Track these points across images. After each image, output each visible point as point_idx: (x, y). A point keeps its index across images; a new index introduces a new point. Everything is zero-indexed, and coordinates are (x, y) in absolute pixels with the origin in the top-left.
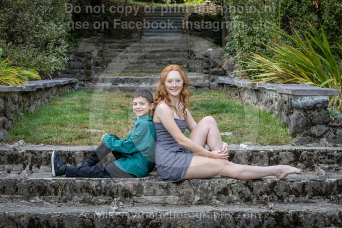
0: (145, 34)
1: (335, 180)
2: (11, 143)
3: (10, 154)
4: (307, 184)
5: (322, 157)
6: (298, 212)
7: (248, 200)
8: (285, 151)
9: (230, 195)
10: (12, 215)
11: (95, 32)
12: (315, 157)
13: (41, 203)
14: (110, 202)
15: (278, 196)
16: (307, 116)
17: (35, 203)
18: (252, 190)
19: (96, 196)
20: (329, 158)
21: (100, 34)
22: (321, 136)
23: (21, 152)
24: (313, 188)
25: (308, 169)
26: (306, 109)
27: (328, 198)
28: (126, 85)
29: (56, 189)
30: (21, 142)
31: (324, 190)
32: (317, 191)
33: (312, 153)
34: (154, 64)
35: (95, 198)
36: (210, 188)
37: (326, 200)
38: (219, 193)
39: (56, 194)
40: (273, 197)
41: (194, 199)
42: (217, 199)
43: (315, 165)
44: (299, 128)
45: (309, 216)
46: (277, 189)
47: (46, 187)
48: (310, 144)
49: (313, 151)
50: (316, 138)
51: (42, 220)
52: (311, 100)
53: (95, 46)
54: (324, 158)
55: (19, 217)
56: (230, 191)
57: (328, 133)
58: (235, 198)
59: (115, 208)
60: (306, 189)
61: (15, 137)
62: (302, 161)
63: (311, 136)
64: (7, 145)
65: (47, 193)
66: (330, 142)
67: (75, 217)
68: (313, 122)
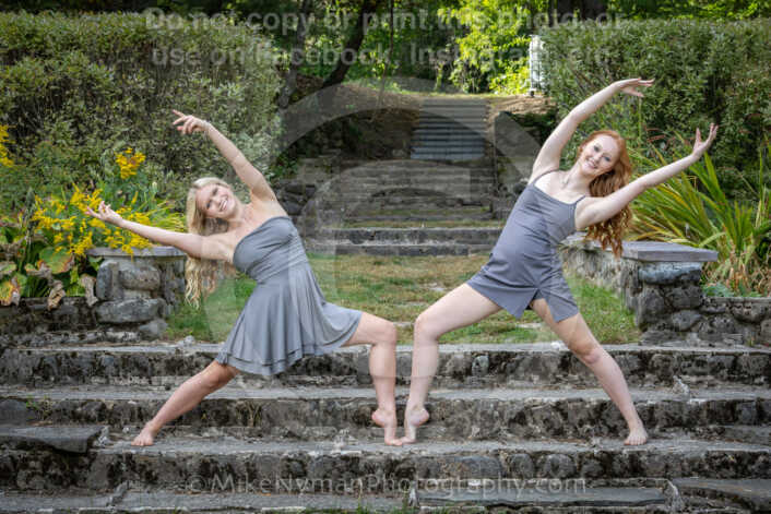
0: (417, 150)
1: (703, 400)
2: (172, 341)
3: (170, 358)
4: (657, 408)
5: (687, 363)
6: (638, 453)
7: (559, 434)
8: (624, 353)
9: (530, 425)
10: (171, 455)
11: (326, 147)
12: (675, 364)
13: (221, 439)
14: (333, 437)
15: (609, 427)
16: (664, 296)
17: (211, 437)
18: (565, 416)
19: (311, 425)
20: (698, 365)
21: (335, 151)
22: (689, 330)
23: (187, 355)
24: (667, 414)
25: (663, 384)
26: (663, 284)
27: (691, 430)
28: (376, 243)
29: (245, 414)
30: (189, 339)
31: (685, 418)
32: (673, 419)
33: (669, 357)
34: (432, 205)
35: (308, 429)
36: (496, 413)
37: (689, 433)
38: (512, 421)
39: (245, 424)
40: (600, 428)
41: (471, 430)
42: (510, 431)
43: (675, 377)
44: (651, 315)
45: (657, 459)
46: (608, 415)
47: (228, 412)
48: (669, 343)
49: (671, 353)
50: (680, 333)
51: (221, 464)
52: (670, 269)
53: (326, 172)
54: (690, 366)
55: (184, 460)
56: (529, 419)
57: (700, 324)
58: (538, 429)
59: (342, 444)
60: (656, 415)
61: (178, 331)
62: (652, 371)
63: (671, 328)
64: (166, 344)
65: (231, 422)
66: (702, 339)
67: (274, 459)
68: (675, 305)
